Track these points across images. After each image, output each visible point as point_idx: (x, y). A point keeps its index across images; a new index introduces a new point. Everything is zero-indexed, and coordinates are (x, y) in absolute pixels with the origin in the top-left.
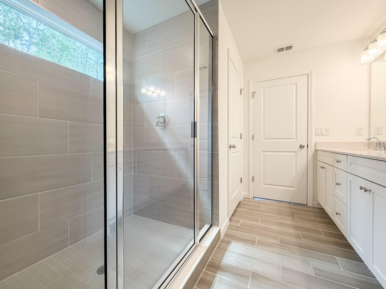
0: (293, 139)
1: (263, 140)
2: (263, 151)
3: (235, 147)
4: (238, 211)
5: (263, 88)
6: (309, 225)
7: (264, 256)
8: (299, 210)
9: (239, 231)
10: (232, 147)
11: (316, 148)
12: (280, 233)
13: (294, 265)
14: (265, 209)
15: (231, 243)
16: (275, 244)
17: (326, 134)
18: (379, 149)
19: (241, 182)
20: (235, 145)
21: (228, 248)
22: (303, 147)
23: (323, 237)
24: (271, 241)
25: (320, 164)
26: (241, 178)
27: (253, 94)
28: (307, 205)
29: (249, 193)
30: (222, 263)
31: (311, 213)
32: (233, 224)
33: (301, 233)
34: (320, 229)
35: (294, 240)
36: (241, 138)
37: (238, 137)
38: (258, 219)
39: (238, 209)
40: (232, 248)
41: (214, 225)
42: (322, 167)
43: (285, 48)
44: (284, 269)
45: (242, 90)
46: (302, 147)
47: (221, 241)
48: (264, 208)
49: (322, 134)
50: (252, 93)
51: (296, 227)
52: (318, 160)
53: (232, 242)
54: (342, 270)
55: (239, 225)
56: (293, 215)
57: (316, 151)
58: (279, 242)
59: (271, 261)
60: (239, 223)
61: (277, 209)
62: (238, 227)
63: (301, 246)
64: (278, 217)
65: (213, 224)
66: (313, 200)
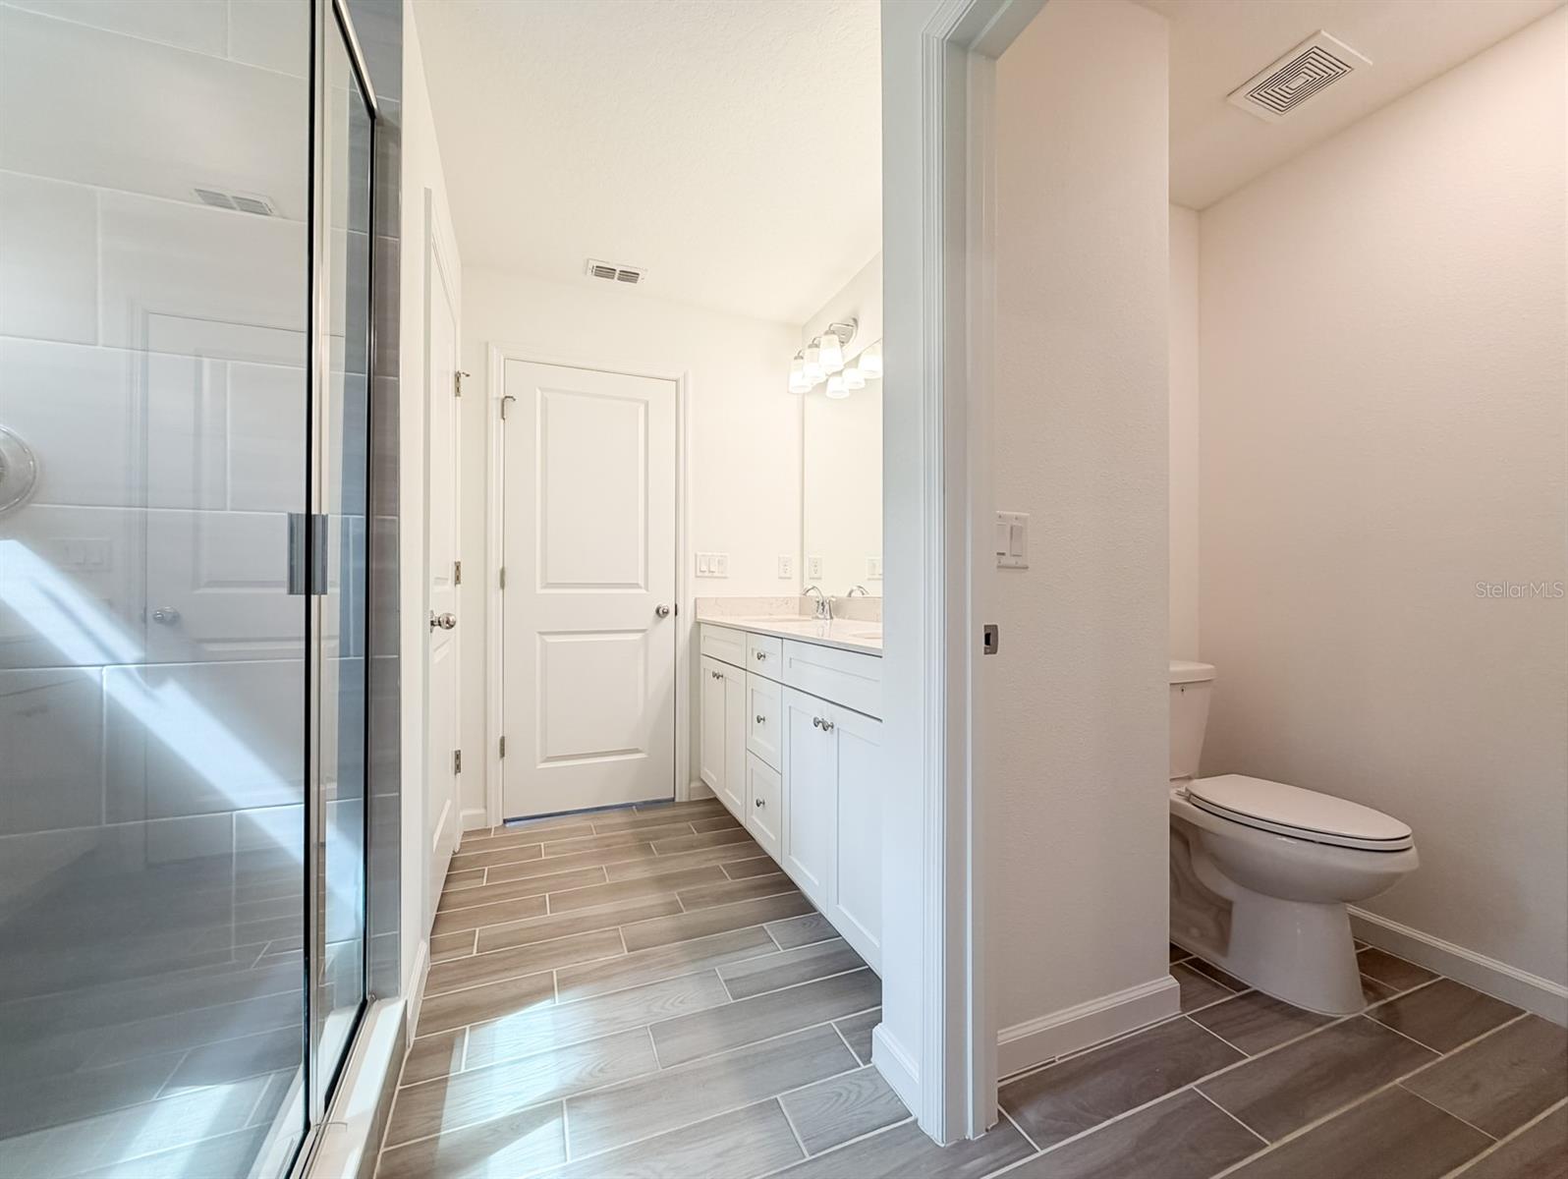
0: (636, 586)
1: (539, 591)
2: (541, 633)
3: (455, 623)
4: (452, 899)
5: (540, 388)
6: (690, 863)
7: (592, 1022)
8: (655, 822)
9: (481, 975)
10: (440, 625)
11: (696, 616)
12: (624, 919)
13: (681, 1002)
14: (554, 853)
15: (457, 1041)
16: (617, 964)
17: (720, 575)
18: (822, 617)
19: (458, 768)
20: (449, 614)
21: (451, 1070)
22: (666, 613)
23: (729, 883)
24: (603, 959)
25: (709, 666)
26: (456, 752)
27: (503, 401)
28: (673, 799)
29: (486, 807)
30: (442, 1143)
31: (689, 823)
32: (444, 958)
33: (679, 894)
34: (720, 863)
35: (665, 923)
36: (458, 579)
37: (447, 579)
38: (541, 899)
39: (454, 888)
40: (467, 1059)
41: (373, 1001)
42: (714, 675)
43: (618, 272)
44: (661, 1030)
45: (463, 378)
46: (661, 613)
47: (409, 1058)
48: (552, 850)
49: (710, 575)
50: (497, 399)
51: (663, 882)
52: (702, 652)
53: (464, 1033)
54: (782, 951)
55: (475, 954)
56: (644, 847)
57: (698, 624)
58: (626, 953)
59: (620, 1025)
60: (473, 945)
61: (595, 840)
62: (472, 963)
63: (687, 934)
64: (607, 868)
65: (368, 997)
66: (690, 781)
